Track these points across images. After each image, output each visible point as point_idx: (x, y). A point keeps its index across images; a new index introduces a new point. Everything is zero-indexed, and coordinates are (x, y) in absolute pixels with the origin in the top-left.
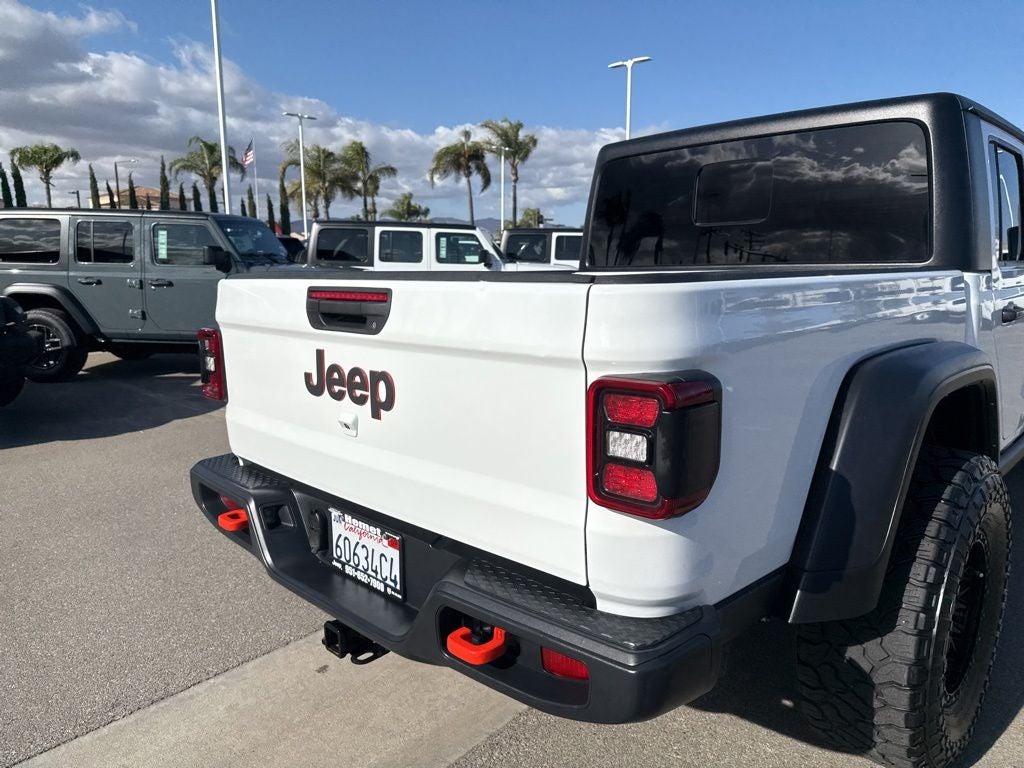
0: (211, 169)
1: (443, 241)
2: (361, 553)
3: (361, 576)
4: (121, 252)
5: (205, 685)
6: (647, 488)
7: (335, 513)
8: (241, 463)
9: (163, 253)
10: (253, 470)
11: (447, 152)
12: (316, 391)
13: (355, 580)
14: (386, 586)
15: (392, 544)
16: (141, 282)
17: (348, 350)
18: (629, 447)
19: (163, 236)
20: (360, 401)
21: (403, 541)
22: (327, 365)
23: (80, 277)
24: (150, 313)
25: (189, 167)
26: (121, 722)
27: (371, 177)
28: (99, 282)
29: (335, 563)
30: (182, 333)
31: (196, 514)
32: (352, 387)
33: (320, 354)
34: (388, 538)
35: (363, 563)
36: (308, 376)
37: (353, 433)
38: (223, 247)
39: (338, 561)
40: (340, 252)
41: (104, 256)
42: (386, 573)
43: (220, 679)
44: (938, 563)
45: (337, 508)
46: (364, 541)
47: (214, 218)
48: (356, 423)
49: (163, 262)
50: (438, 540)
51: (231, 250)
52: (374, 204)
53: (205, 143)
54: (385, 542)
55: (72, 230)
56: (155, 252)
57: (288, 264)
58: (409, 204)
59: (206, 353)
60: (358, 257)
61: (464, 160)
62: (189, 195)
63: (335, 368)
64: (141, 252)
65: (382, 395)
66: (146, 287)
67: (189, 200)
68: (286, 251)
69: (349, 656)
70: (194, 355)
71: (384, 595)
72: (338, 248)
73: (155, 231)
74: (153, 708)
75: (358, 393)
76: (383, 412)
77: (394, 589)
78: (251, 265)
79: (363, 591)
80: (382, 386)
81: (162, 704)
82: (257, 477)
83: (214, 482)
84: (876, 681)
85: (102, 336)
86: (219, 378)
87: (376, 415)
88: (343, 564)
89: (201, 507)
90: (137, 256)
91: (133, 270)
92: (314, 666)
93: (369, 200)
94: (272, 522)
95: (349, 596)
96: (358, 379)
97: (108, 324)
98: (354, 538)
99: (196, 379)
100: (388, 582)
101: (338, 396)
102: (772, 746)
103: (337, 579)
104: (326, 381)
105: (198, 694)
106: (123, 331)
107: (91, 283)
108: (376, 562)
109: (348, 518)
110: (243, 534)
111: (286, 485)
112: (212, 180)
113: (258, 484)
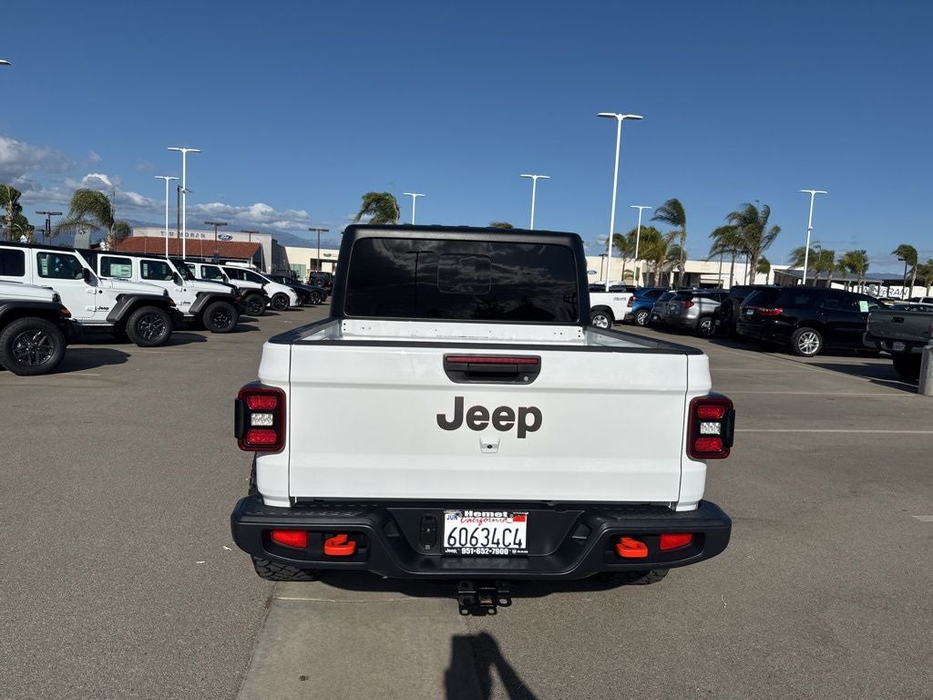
2: (482, 534)
3: (480, 552)
7: (452, 512)
12: (451, 426)
13: (474, 556)
15: (518, 520)
18: (711, 428)
20: (505, 429)
22: (467, 407)
32: (496, 420)
34: (514, 516)
37: (494, 450)
39: (452, 548)
42: (509, 541)
45: (454, 509)
46: (487, 524)
48: (498, 443)
54: (511, 520)
63: (478, 408)
65: (530, 423)
71: (508, 556)
75: (503, 423)
76: (528, 433)
77: (519, 550)
79: (484, 560)
80: (529, 416)
87: (522, 435)
88: (457, 549)
96: (505, 414)
98: (472, 526)
100: (512, 547)
101: (479, 428)
103: (451, 561)
104: (467, 418)
108: (500, 536)
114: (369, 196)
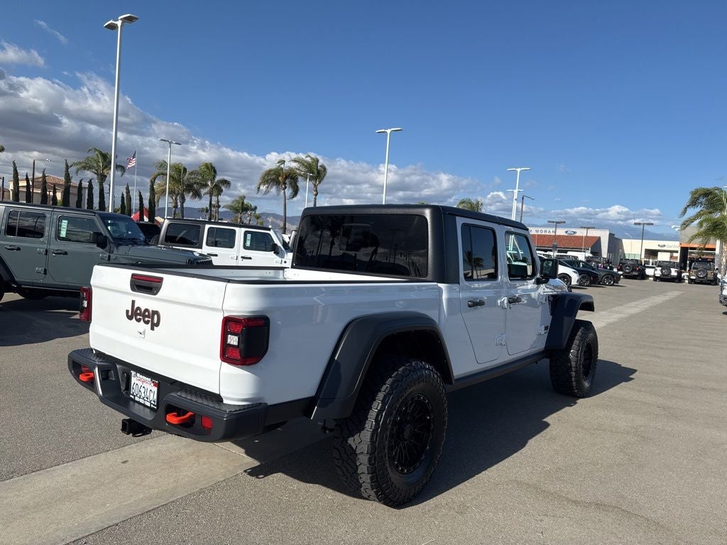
0: (103, 170)
1: (249, 236)
2: (142, 390)
3: (141, 401)
4: (32, 229)
5: (61, 466)
6: (237, 355)
7: (133, 373)
8: (94, 352)
9: (63, 234)
10: (100, 355)
11: (269, 173)
12: (130, 318)
13: (139, 403)
14: (151, 404)
15: (155, 385)
16: (47, 251)
17: (145, 301)
18: (233, 340)
19: (65, 223)
20: (147, 323)
21: (159, 383)
22: (136, 307)
23: (7, 245)
24: (50, 270)
25: (87, 167)
26: (17, 479)
27: (216, 185)
28: (19, 249)
29: (131, 396)
30: (69, 284)
31: (68, 376)
32: (144, 316)
33: (133, 302)
34: (153, 382)
35: (143, 395)
36: (127, 311)
37: (143, 336)
38: (103, 233)
39: (133, 395)
40: (181, 238)
41: (24, 232)
42: (151, 398)
43: (69, 464)
44: (384, 402)
45: (134, 370)
46: (145, 385)
47: (100, 215)
48: (144, 332)
49: (63, 239)
50: (174, 382)
51: (108, 235)
52: (218, 202)
53: (101, 153)
54: (152, 384)
55: (5, 216)
56: (58, 231)
57: (144, 245)
58: (243, 203)
59: (84, 299)
60: (194, 241)
61: (282, 179)
62: (85, 184)
63: (138, 308)
64: (49, 231)
65: (155, 321)
66: (50, 253)
67: (85, 188)
68: (144, 237)
69: (131, 434)
70: (76, 299)
71: (150, 408)
72: (180, 236)
73: (60, 219)
74: (33, 474)
75: (147, 319)
76: (155, 328)
77: (154, 405)
78: (120, 245)
79: (142, 407)
80: (156, 316)
81: (38, 472)
82: (101, 358)
83: (78, 359)
84: (357, 453)
85: (16, 283)
86: (88, 312)
87: (152, 329)
88: (134, 396)
89: (71, 373)
90: (46, 234)
91: (43, 243)
92: (120, 461)
93: (214, 199)
94: (105, 378)
95: (136, 409)
96: (147, 314)
97: (20, 276)
98: (140, 384)
99: (76, 314)
100: (152, 402)
101: (139, 320)
102: (332, 496)
103: (131, 403)
104: (135, 314)
105: (57, 469)
106: (30, 281)
107: (13, 249)
108: (148, 394)
109: (138, 375)
110: (90, 384)
111: (113, 361)
112: (103, 178)
113: (101, 360)
114: (696, 191)
